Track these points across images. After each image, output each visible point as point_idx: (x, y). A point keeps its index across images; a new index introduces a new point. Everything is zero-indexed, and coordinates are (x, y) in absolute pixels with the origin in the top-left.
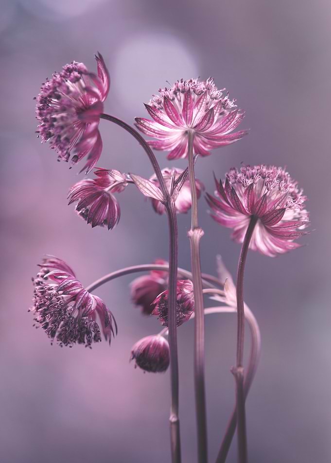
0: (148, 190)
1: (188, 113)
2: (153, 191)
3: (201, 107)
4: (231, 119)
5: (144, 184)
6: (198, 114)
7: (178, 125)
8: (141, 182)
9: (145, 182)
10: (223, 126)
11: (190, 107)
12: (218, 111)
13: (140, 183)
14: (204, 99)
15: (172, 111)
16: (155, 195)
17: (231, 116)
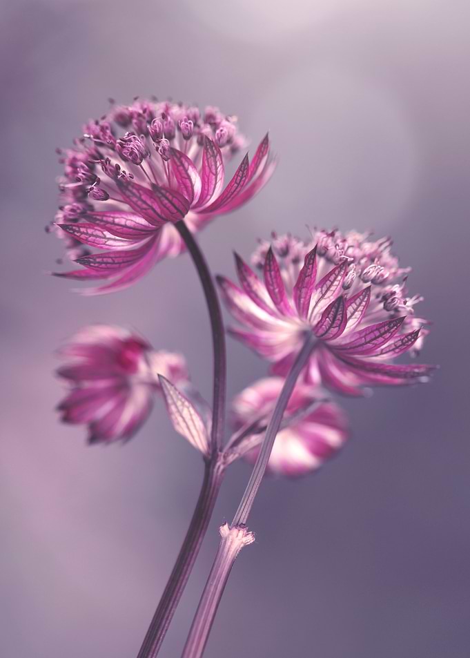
0: (184, 421)
1: (303, 295)
2: (192, 428)
3: (328, 289)
4: (385, 332)
5: (180, 408)
6: (319, 304)
7: (282, 312)
8: (175, 400)
9: (183, 403)
10: (366, 343)
11: (307, 283)
12: (361, 308)
13: (175, 404)
14: (337, 276)
15: (274, 280)
16: (193, 437)
17: (387, 328)
